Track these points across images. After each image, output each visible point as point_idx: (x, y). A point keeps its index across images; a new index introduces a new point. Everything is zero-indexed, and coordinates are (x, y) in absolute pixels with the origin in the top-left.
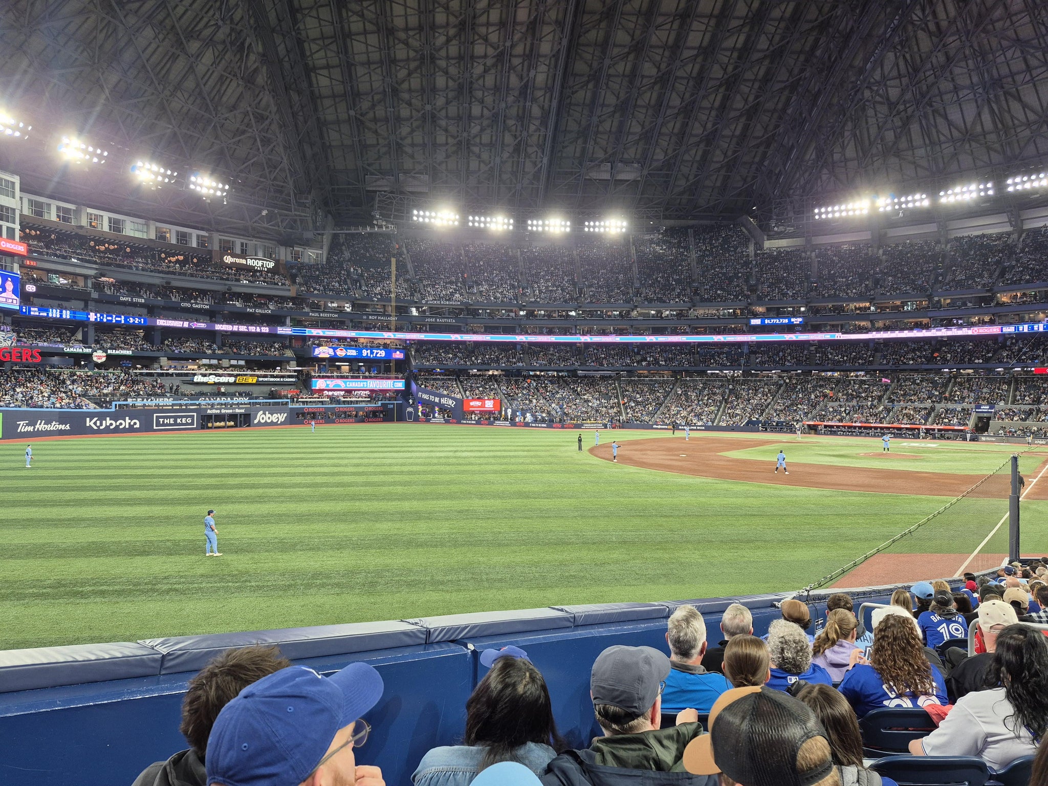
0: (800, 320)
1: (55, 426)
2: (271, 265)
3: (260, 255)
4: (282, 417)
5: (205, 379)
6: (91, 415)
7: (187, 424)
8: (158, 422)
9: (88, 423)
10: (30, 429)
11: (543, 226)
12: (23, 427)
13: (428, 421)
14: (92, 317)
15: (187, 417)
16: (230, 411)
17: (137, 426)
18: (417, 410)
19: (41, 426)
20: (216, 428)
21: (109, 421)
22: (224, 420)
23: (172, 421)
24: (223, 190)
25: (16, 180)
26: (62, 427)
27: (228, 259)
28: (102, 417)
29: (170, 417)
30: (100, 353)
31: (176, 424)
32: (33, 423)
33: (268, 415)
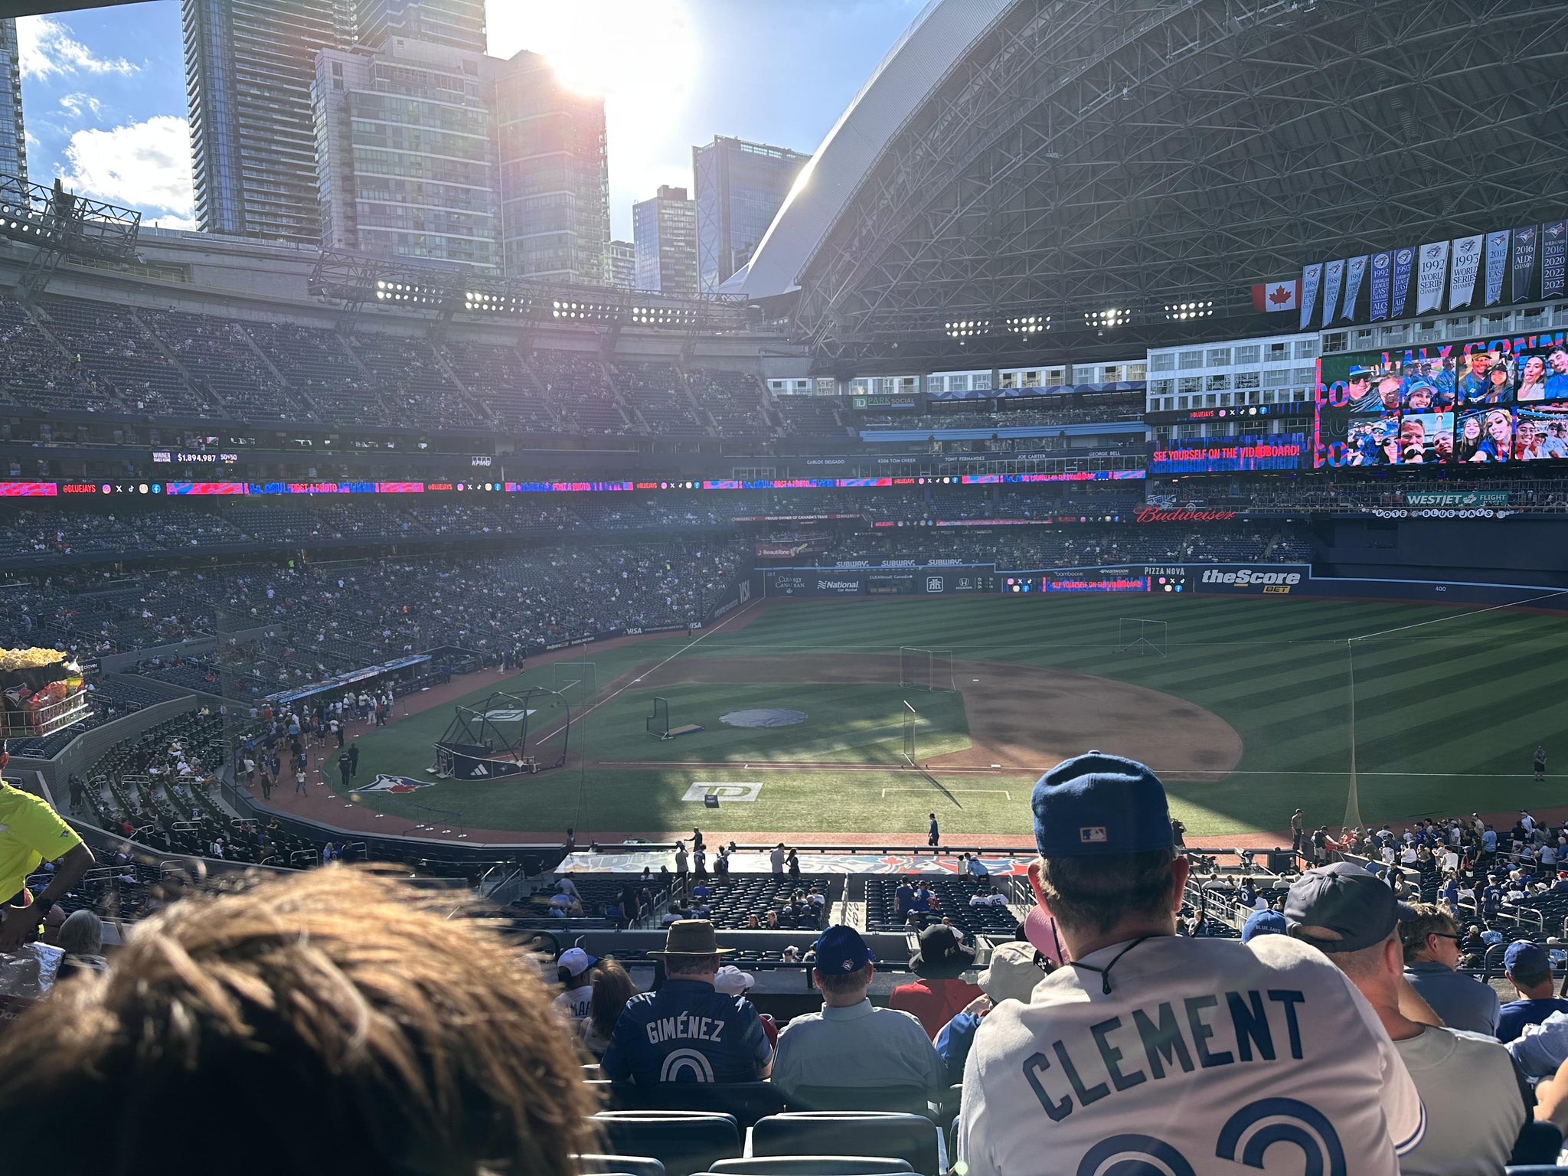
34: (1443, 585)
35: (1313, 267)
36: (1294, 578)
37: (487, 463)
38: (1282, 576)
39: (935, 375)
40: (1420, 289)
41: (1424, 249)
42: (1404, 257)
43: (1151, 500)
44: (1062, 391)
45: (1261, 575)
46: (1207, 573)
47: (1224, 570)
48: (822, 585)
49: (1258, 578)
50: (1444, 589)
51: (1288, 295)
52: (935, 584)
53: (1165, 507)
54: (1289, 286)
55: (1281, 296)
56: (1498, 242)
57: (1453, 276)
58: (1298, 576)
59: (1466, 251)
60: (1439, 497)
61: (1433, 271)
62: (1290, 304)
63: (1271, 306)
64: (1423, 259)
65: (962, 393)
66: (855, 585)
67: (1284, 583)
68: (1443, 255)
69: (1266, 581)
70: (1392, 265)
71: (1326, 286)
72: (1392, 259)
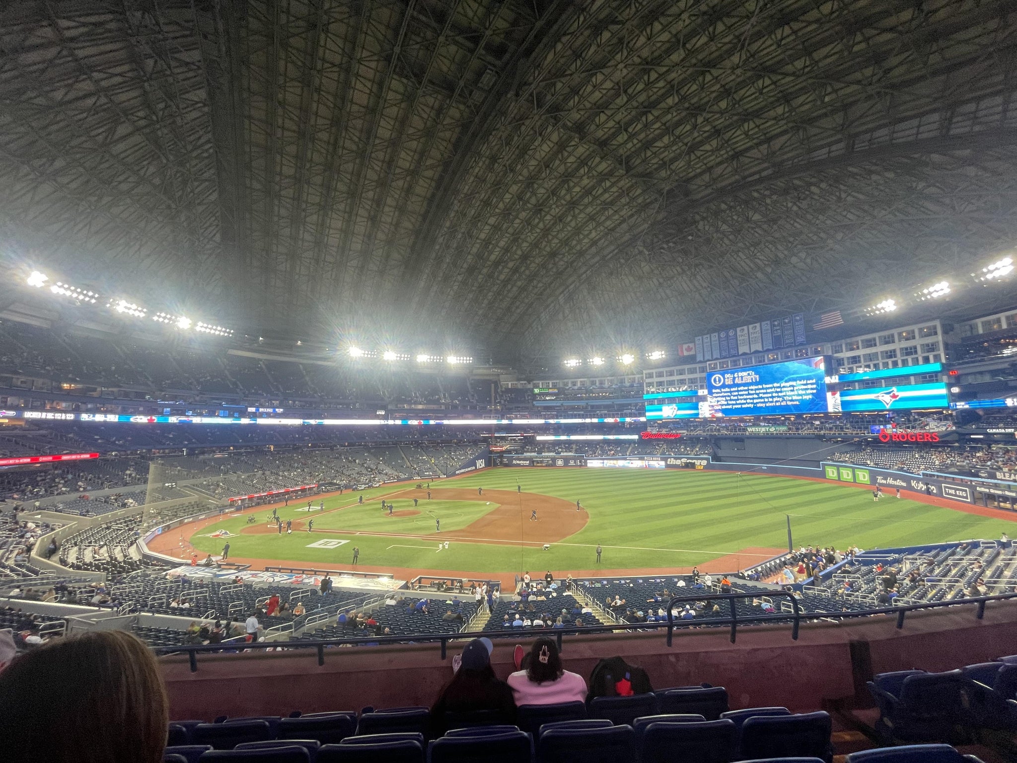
1: (899, 483)
6: (914, 479)
7: (963, 496)
8: (945, 491)
9: (913, 483)
10: (884, 482)
12: (880, 480)
15: (963, 490)
16: (1000, 492)
17: (935, 491)
19: (890, 481)
21: (921, 485)
23: (953, 492)
25: (937, 323)
26: (903, 484)
28: (918, 480)
29: (952, 488)
31: (956, 495)
32: (886, 479)
34: (765, 466)
36: (704, 463)
37: (383, 413)
39: (566, 381)
40: (739, 345)
41: (738, 329)
42: (731, 333)
43: (649, 429)
44: (614, 386)
46: (669, 460)
47: (676, 458)
48: (514, 462)
50: (766, 468)
51: (692, 348)
52: (560, 463)
53: (654, 433)
54: (691, 345)
55: (689, 349)
56: (766, 325)
57: (751, 339)
58: (706, 462)
59: (755, 329)
60: (760, 428)
62: (692, 353)
63: (686, 353)
64: (739, 333)
65: (576, 387)
66: (528, 462)
68: (746, 331)
70: (727, 336)
71: (705, 345)
72: (727, 334)
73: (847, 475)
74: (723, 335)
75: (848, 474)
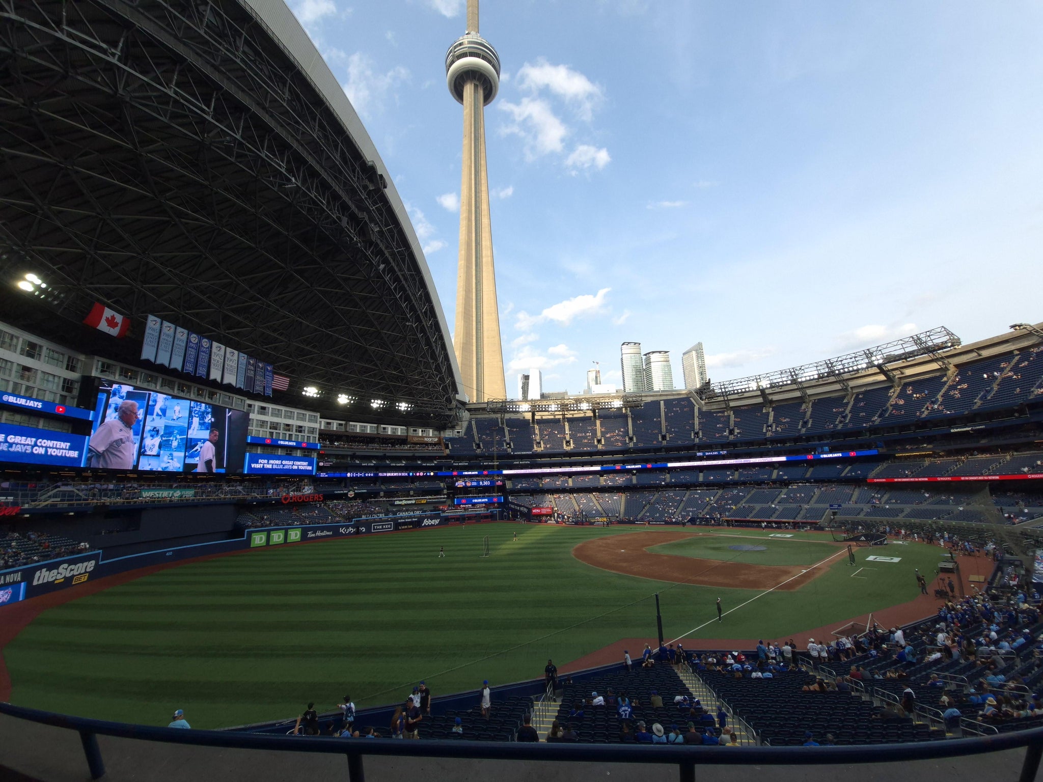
0: (725, 452)
1: (325, 533)
2: (436, 440)
3: (431, 435)
4: (437, 521)
5: (400, 503)
6: (342, 527)
7: (388, 528)
8: (374, 528)
9: (342, 530)
10: (314, 535)
11: (577, 407)
12: (311, 535)
13: (515, 520)
14: (349, 475)
15: (388, 524)
17: (364, 531)
18: (509, 514)
19: (319, 534)
20: (403, 529)
21: (350, 529)
22: (407, 525)
23: (380, 527)
24: (411, 407)
25: (318, 415)
26: (329, 533)
27: (415, 440)
28: (347, 527)
29: (380, 525)
30: (351, 493)
31: (383, 528)
32: (315, 533)
33: (430, 521)
34: (170, 551)
35: (156, 318)
36: (90, 565)
38: (85, 564)
40: (212, 366)
41: (215, 344)
42: (205, 343)
45: (72, 567)
46: (38, 573)
47: (50, 568)
49: (72, 570)
50: (171, 553)
51: (116, 325)
54: (119, 318)
55: (111, 323)
56: (244, 358)
57: (226, 366)
58: (93, 562)
60: (161, 492)
61: (217, 358)
62: (114, 332)
63: (103, 326)
64: (214, 350)
67: (86, 572)
69: (75, 573)
70: (199, 345)
71: (162, 337)
72: (200, 341)
73: (277, 537)
74: (194, 338)
75: (279, 536)
